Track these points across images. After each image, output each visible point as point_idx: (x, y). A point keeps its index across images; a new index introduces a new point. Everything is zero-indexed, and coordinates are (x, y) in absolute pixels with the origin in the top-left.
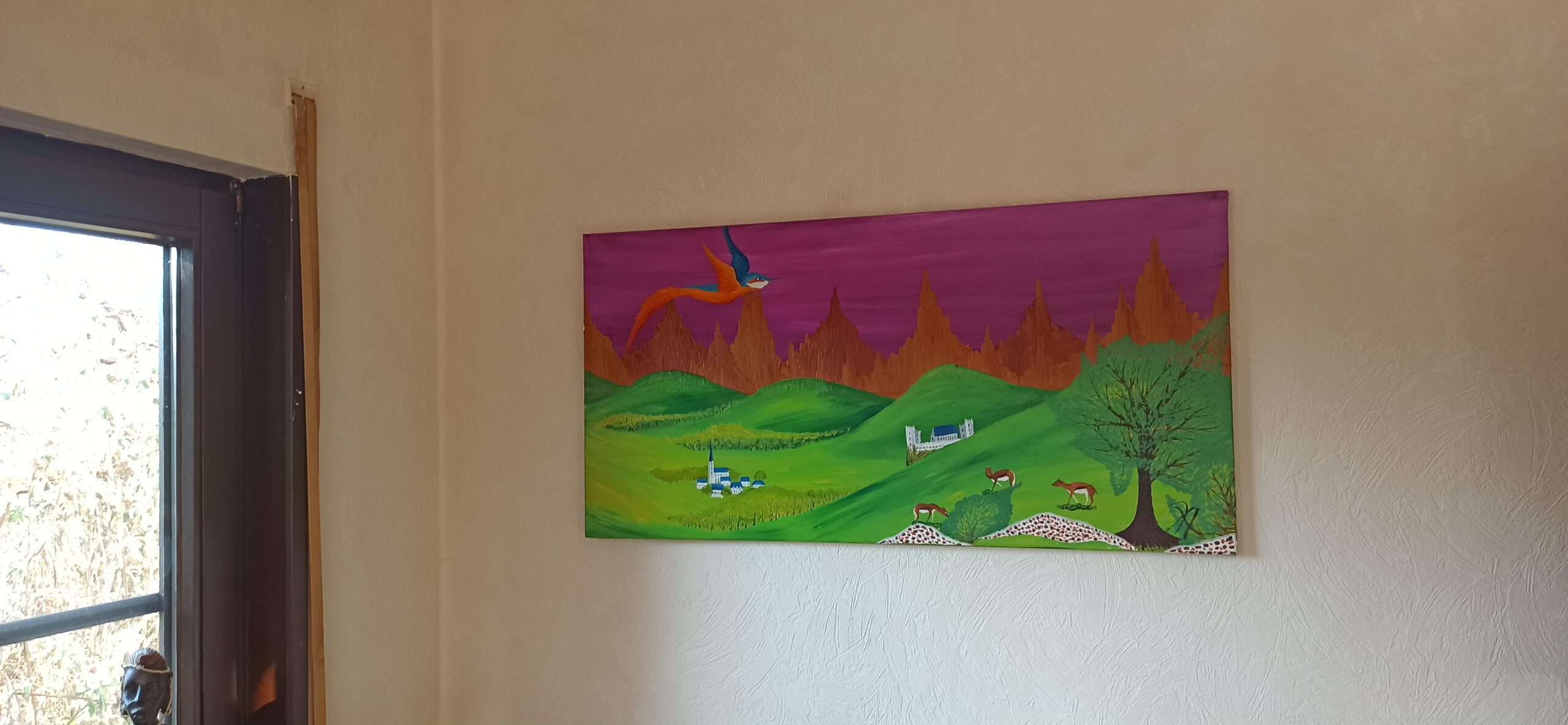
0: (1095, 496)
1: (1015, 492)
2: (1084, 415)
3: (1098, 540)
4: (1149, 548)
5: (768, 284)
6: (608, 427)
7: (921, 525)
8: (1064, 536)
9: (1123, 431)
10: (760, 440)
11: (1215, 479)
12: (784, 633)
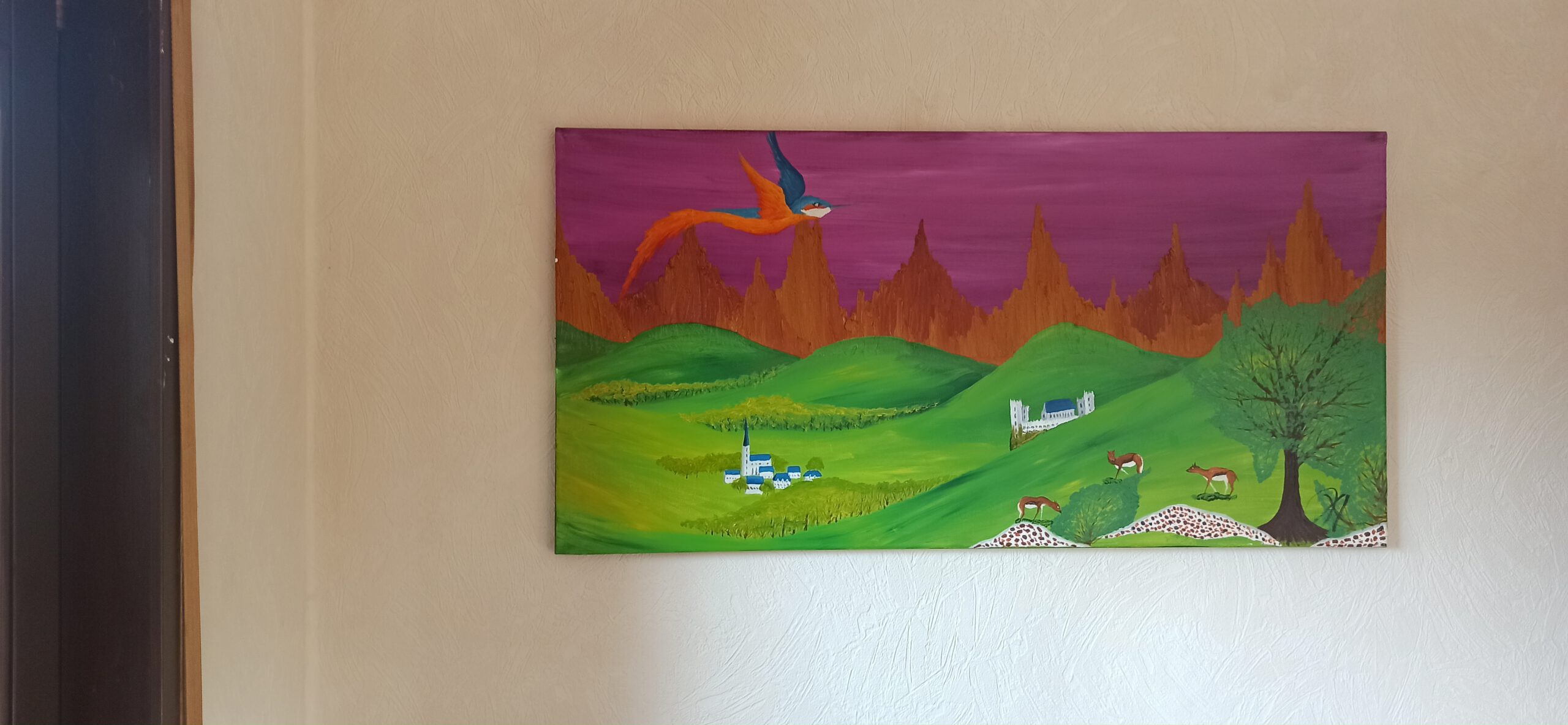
0: (1236, 483)
1: (1143, 480)
2: (1225, 388)
3: (1238, 535)
4: (1295, 543)
5: (830, 213)
6: (593, 399)
7: (1027, 523)
8: (1200, 532)
9: (1269, 406)
10: (816, 417)
11: (1367, 461)
12: (837, 668)
